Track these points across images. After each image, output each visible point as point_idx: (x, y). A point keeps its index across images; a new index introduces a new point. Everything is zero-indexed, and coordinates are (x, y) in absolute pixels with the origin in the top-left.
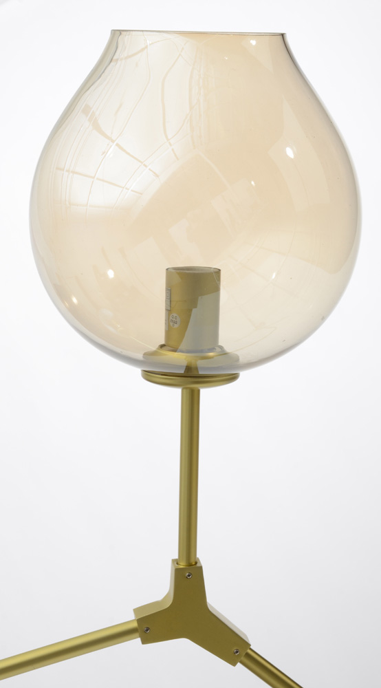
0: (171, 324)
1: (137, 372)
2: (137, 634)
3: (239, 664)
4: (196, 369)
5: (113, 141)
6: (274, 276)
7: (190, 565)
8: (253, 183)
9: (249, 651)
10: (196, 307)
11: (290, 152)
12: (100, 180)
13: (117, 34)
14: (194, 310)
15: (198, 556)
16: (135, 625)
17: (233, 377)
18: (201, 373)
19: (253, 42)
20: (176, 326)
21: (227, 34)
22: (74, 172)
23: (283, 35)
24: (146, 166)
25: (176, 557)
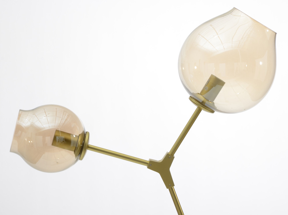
0: (205, 89)
1: (188, 96)
2: (147, 165)
3: (168, 189)
4: (205, 103)
5: (217, 34)
6: (238, 94)
7: (172, 155)
8: (247, 65)
9: (173, 187)
10: (215, 87)
11: (261, 63)
12: (209, 42)
13: (234, 8)
14: (214, 87)
15: (174, 155)
16: (148, 162)
17: (213, 112)
18: (205, 105)
19: (268, 31)
20: (206, 90)
21: (262, 25)
22: (203, 37)
23: (276, 33)
24: (223, 45)
25: (169, 152)
